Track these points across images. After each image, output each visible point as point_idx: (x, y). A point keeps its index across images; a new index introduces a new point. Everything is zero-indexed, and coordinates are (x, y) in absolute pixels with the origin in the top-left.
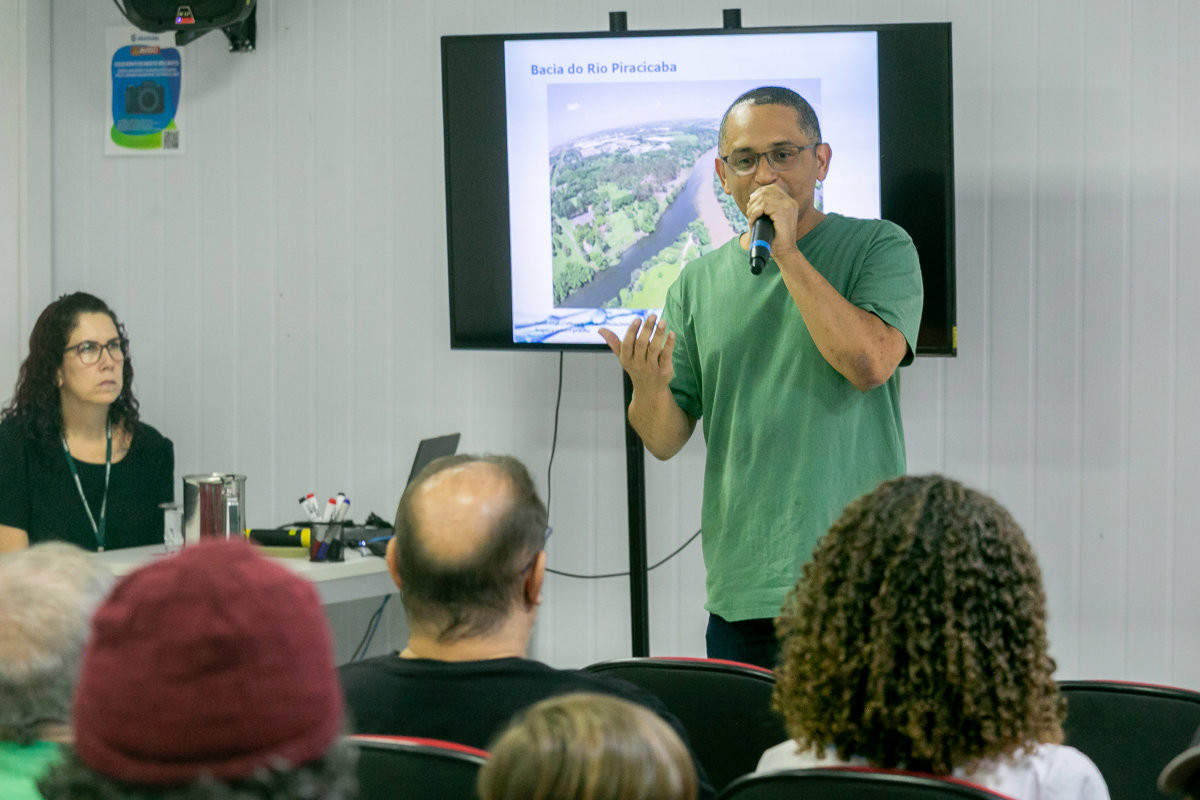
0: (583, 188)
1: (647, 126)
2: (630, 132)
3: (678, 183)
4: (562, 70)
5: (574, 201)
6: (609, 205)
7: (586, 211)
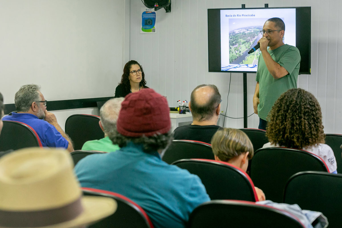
0: (236, 40)
1: (249, 27)
2: (245, 28)
3: (255, 39)
4: (232, 16)
5: (234, 42)
6: (241, 43)
7: (236, 44)
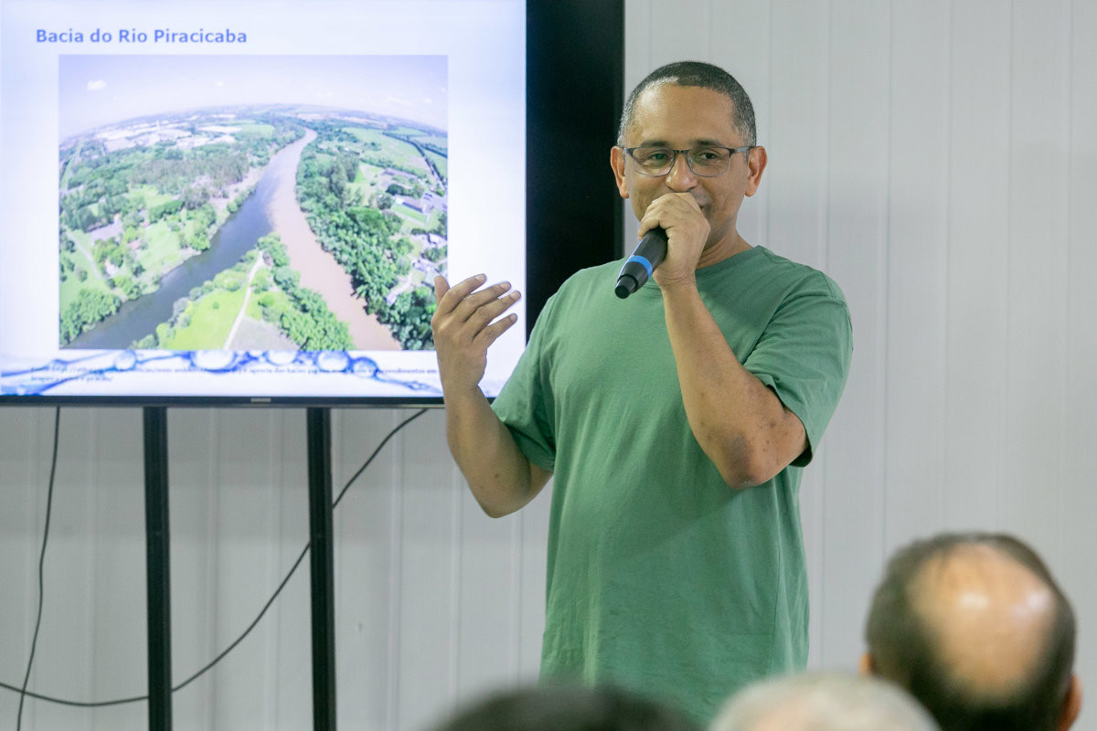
0: (107, 191)
1: (202, 113)
2: (177, 119)
3: (244, 186)
4: (82, 37)
5: (94, 209)
6: (144, 214)
7: (110, 222)
